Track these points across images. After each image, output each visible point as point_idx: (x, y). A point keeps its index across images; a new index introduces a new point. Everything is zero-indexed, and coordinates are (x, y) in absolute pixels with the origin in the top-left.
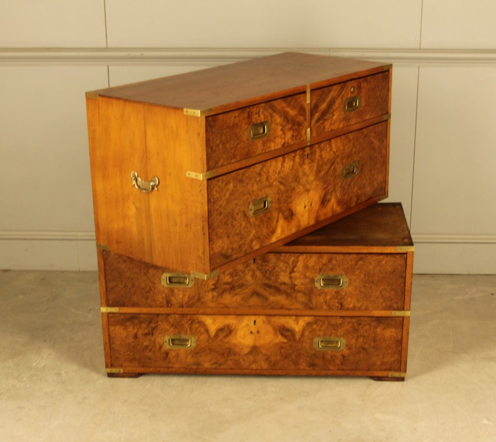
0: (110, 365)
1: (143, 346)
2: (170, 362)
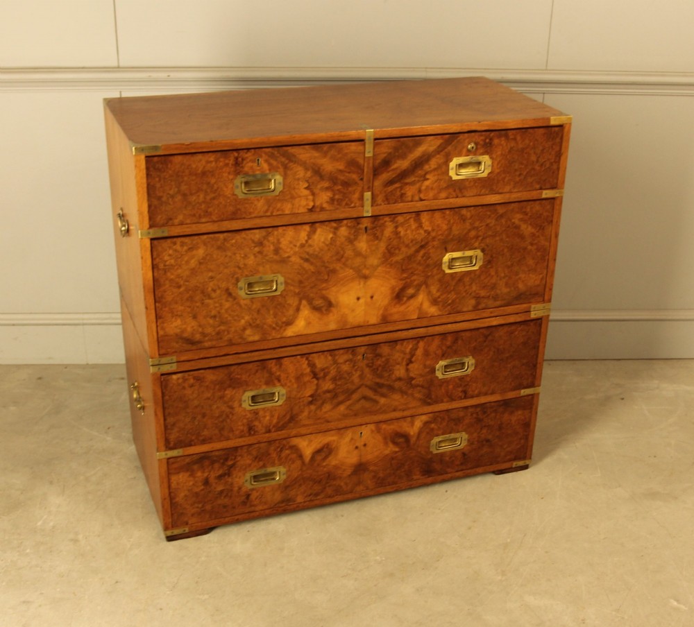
0: (170, 526)
1: (216, 493)
2: (251, 506)
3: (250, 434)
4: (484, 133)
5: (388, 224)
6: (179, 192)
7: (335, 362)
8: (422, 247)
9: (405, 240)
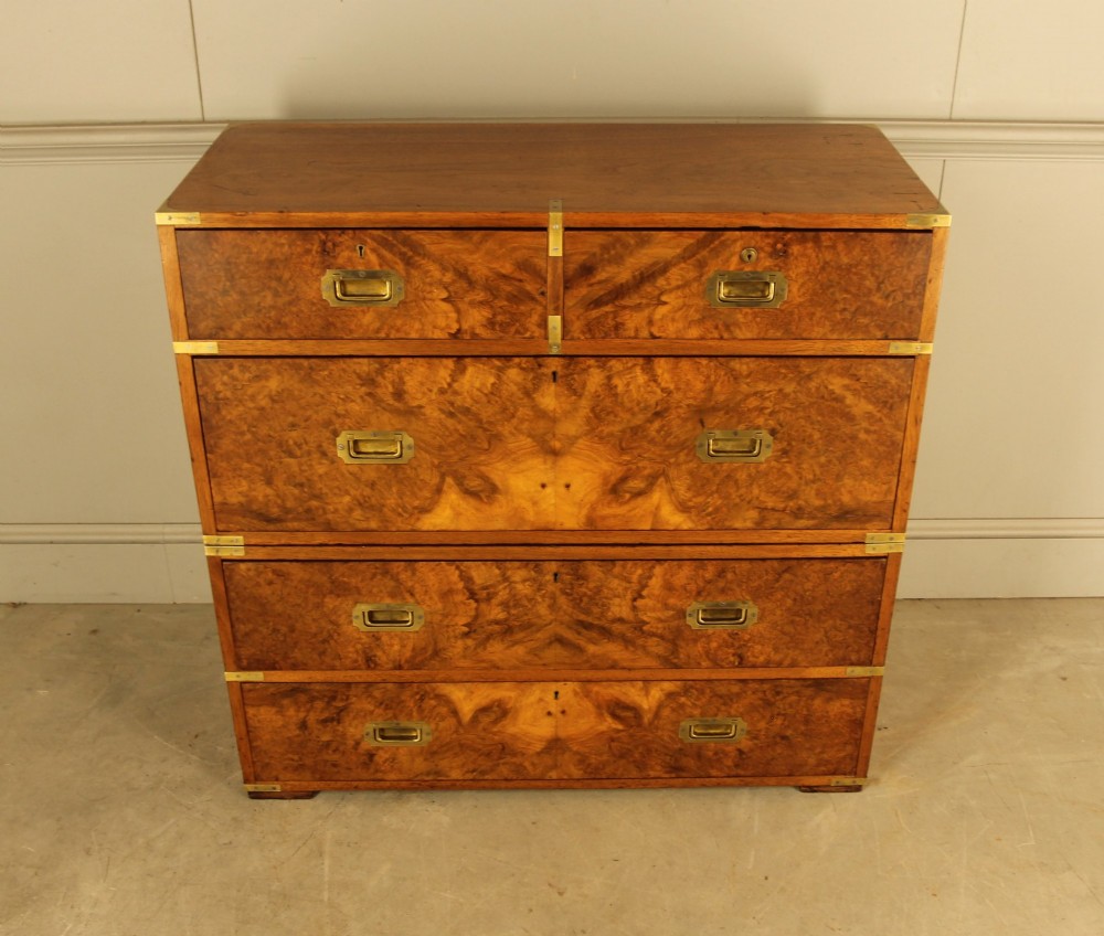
0: (252, 778)
1: (320, 743)
2: (377, 771)
3: (369, 667)
4: (772, 233)
5: (594, 371)
6: (232, 288)
7: (506, 579)
8: (657, 414)
9: (626, 400)
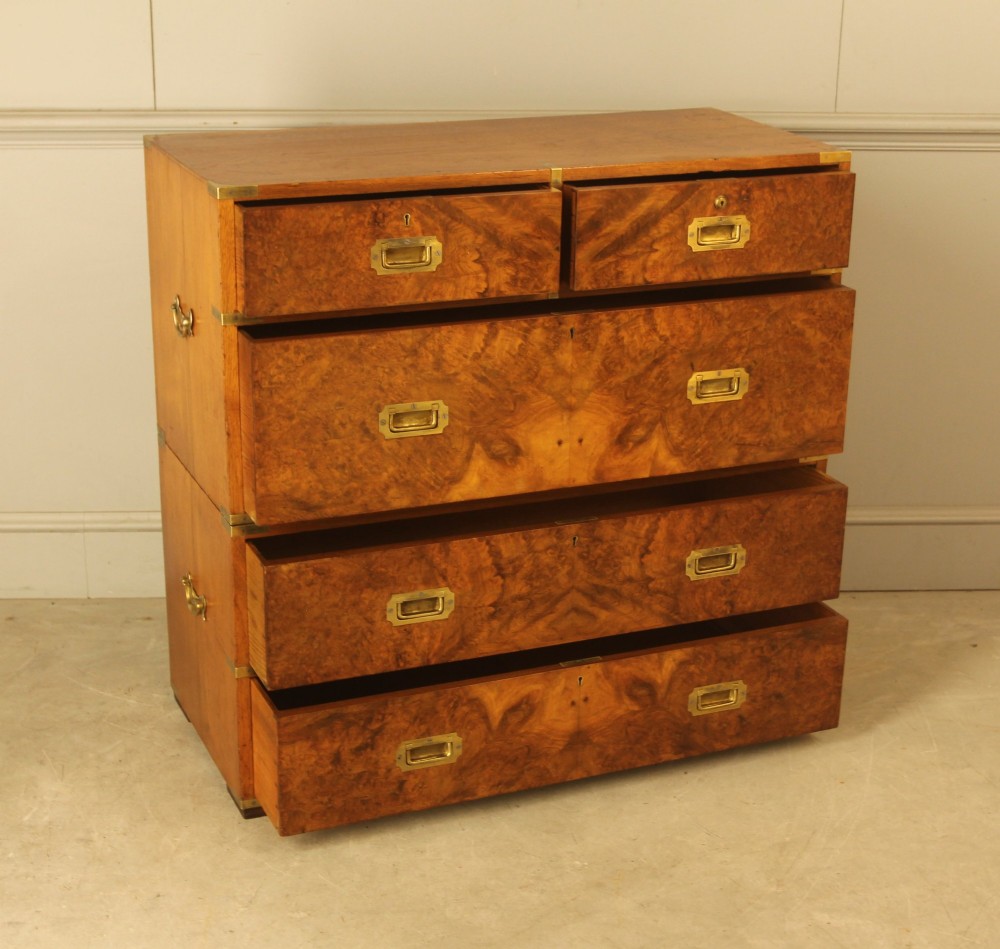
1: (352, 777)
2: (406, 801)
5: (605, 324)
6: (290, 263)
7: (531, 549)
8: (656, 362)
9: (631, 351)
